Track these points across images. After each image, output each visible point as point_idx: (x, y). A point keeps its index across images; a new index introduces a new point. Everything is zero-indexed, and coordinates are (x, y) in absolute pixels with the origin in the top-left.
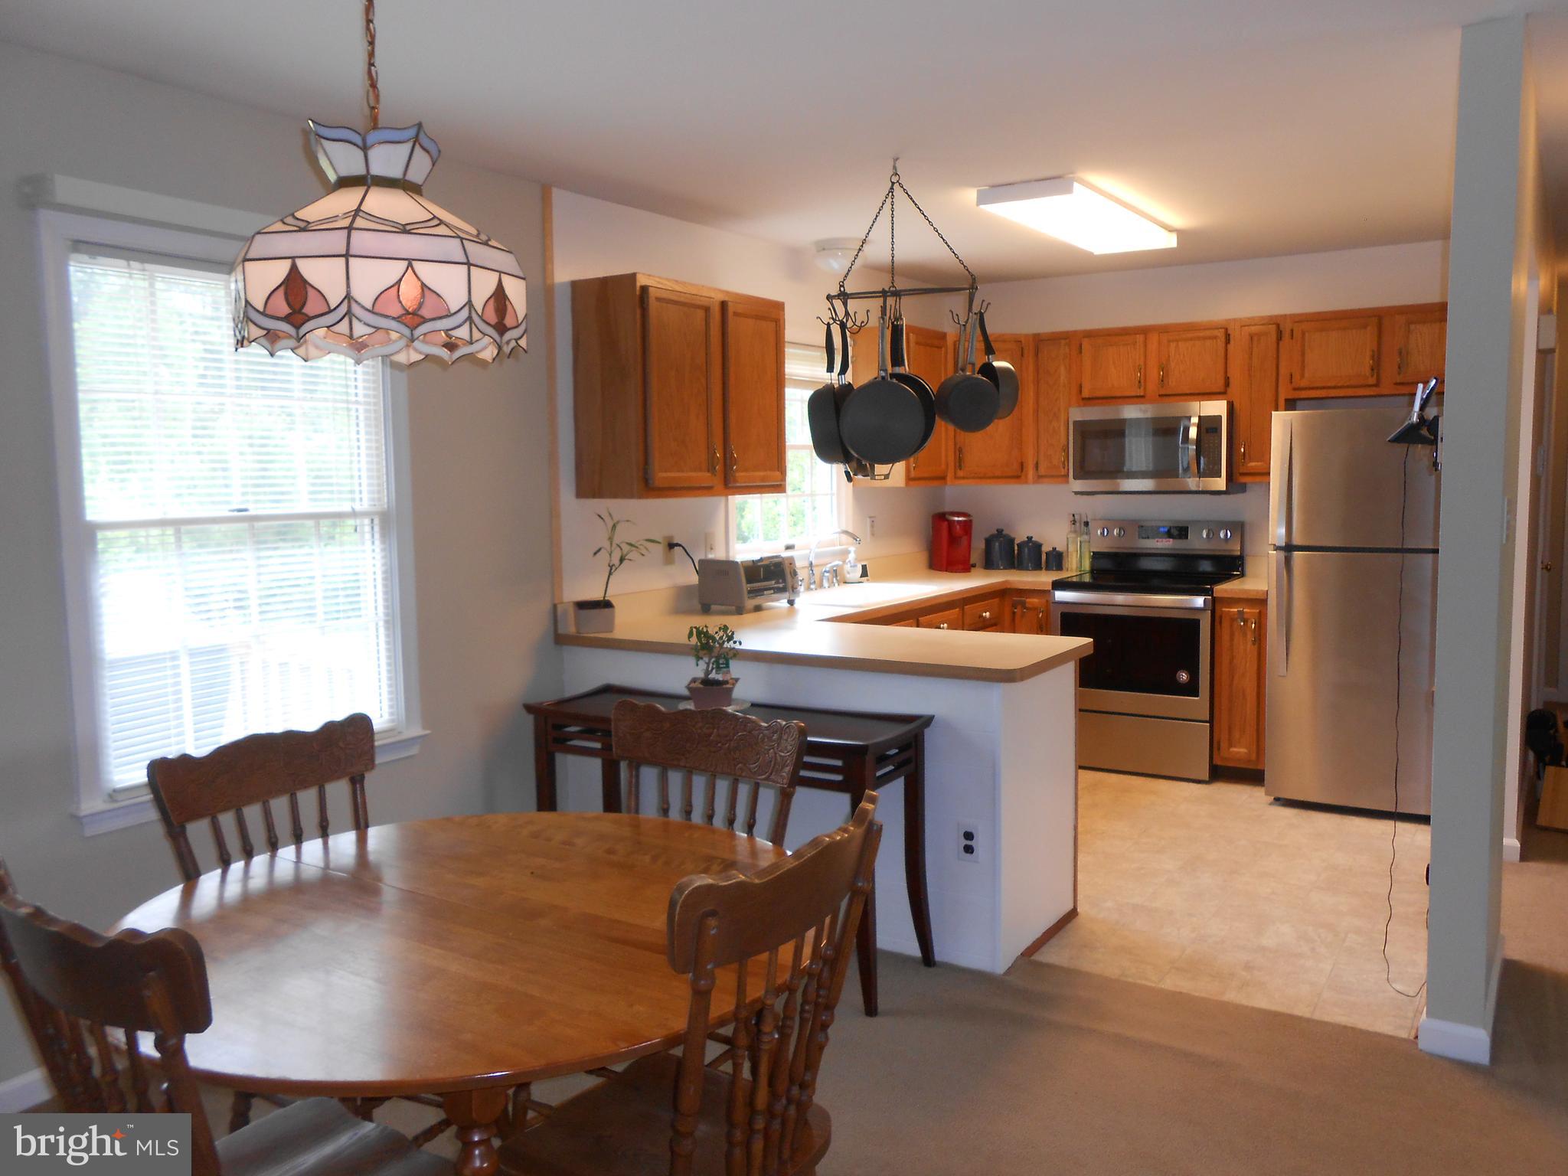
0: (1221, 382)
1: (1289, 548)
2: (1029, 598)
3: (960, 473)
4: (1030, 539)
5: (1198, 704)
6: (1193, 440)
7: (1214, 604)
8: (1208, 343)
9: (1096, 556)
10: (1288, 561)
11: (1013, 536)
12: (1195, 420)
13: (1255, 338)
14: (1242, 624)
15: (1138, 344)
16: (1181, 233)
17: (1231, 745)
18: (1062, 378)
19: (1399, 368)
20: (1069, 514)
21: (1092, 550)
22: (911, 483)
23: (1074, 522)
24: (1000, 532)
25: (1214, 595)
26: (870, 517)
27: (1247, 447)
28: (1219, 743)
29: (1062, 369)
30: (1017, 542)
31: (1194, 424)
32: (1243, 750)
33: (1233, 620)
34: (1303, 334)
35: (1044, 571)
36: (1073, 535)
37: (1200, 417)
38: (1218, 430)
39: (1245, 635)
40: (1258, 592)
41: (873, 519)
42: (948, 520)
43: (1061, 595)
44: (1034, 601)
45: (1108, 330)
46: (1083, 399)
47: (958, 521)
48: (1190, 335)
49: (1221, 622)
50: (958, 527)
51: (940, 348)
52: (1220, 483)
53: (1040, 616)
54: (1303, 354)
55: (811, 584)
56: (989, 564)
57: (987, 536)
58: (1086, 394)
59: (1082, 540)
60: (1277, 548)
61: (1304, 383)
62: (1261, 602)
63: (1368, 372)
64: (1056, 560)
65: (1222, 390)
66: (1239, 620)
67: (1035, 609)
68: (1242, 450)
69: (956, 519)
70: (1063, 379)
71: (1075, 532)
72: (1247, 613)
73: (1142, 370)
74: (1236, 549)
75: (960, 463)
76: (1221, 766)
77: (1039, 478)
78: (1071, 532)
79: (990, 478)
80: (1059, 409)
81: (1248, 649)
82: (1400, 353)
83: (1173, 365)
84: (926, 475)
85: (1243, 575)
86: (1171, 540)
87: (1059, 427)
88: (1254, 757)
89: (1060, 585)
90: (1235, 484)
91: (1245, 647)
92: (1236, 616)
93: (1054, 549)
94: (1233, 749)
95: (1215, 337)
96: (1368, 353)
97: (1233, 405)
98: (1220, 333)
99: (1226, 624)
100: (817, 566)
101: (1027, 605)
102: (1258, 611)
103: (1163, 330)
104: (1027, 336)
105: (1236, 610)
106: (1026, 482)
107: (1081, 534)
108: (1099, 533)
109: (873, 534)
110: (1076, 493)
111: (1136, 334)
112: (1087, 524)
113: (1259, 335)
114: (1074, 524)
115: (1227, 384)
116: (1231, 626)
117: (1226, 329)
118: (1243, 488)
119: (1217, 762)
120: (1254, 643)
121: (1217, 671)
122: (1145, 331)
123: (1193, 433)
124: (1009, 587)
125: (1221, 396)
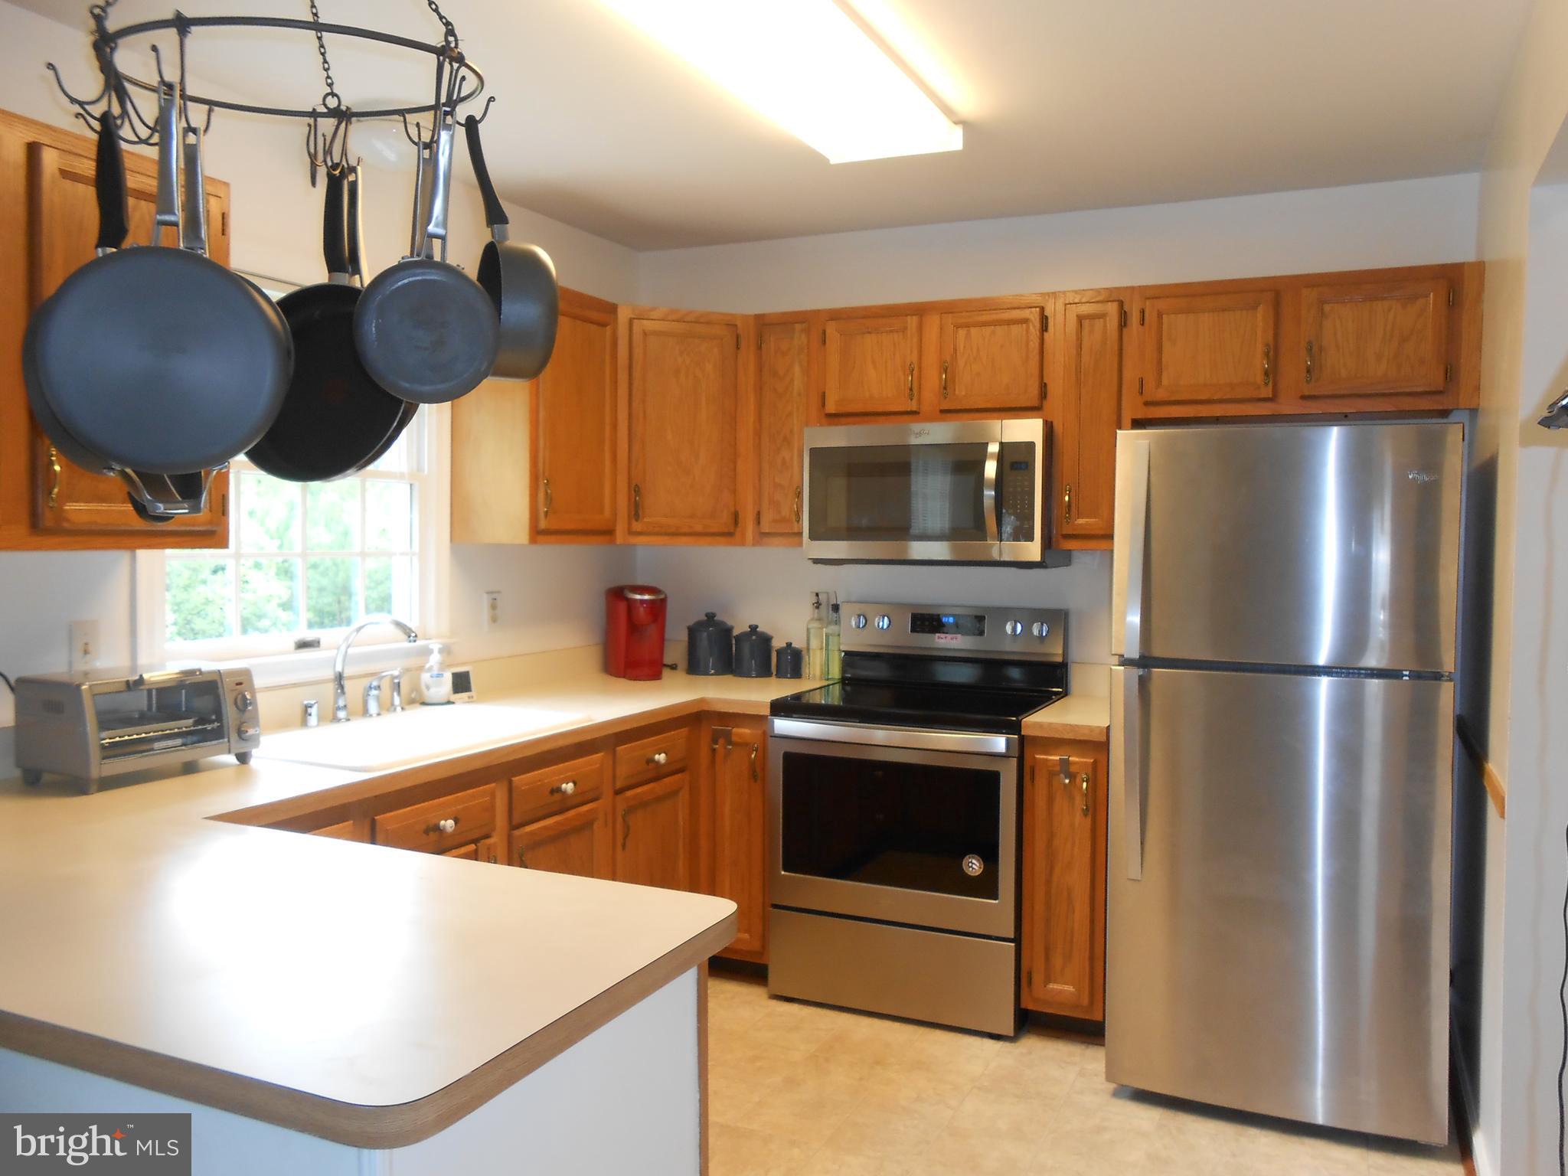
0: (1034, 390)
1: (1145, 662)
2: (738, 727)
3: (637, 526)
4: (754, 628)
5: (997, 912)
6: (990, 480)
7: (1023, 747)
8: (1016, 330)
9: (851, 658)
10: (1143, 682)
11: (730, 623)
12: (993, 448)
13: (1086, 323)
14: (1067, 781)
15: (909, 332)
16: (968, 127)
17: (1048, 979)
18: (796, 383)
19: (1308, 371)
20: (812, 592)
21: (843, 648)
22: (540, 538)
23: (818, 605)
24: (710, 617)
25: (1023, 733)
26: (488, 593)
27: (1073, 493)
28: (1030, 974)
29: (797, 369)
30: (736, 632)
31: (992, 454)
32: (1070, 988)
33: (1052, 775)
34: (1160, 315)
35: (773, 680)
36: (816, 625)
37: (1001, 444)
38: (1029, 466)
39: (1071, 798)
40: (1091, 729)
41: (494, 596)
42: (628, 600)
43: (784, 726)
44: (744, 732)
45: (866, 308)
46: (829, 415)
47: (642, 601)
48: (985, 317)
49: (1033, 779)
50: (642, 609)
51: (603, 325)
52: (1032, 550)
53: (753, 756)
54: (1160, 349)
55: (338, 708)
56: (694, 667)
57: (691, 622)
58: (831, 408)
59: (830, 631)
60: (1125, 662)
61: (1161, 395)
62: (1098, 746)
63: (1259, 378)
64: (792, 662)
65: (1035, 403)
66: (1062, 776)
67: (745, 745)
68: (1067, 498)
69: (638, 597)
70: (798, 384)
71: (819, 619)
72: (1075, 763)
73: (915, 372)
74: (1054, 652)
75: (636, 511)
76: (1031, 1011)
77: (762, 537)
78: (812, 619)
79: (685, 534)
80: (791, 431)
81: (1077, 824)
82: (1310, 349)
83: (961, 363)
84: (570, 526)
85: (1065, 694)
86: (959, 636)
87: (792, 459)
88: (1085, 1001)
89: (784, 708)
90: (1055, 553)
91: (1071, 821)
92: (1058, 768)
93: (789, 645)
94: (1051, 986)
95: (1025, 321)
96: (1260, 348)
97: (1052, 427)
98: (1033, 315)
99: (1041, 782)
100: (351, 678)
101: (734, 739)
102: (1092, 761)
103: (946, 308)
104: (745, 317)
105: (1057, 758)
106: (743, 543)
107: (829, 623)
108: (853, 623)
109: (494, 619)
110: (816, 561)
111: (907, 315)
112: (836, 608)
113: (1092, 317)
114: (817, 608)
115: (1043, 393)
116: (1050, 784)
117: (1042, 309)
118: (1066, 559)
119: (1028, 1004)
120: (1085, 812)
121: (1026, 854)
122: (920, 310)
123: (990, 469)
124: (706, 708)
125: (1035, 413)
